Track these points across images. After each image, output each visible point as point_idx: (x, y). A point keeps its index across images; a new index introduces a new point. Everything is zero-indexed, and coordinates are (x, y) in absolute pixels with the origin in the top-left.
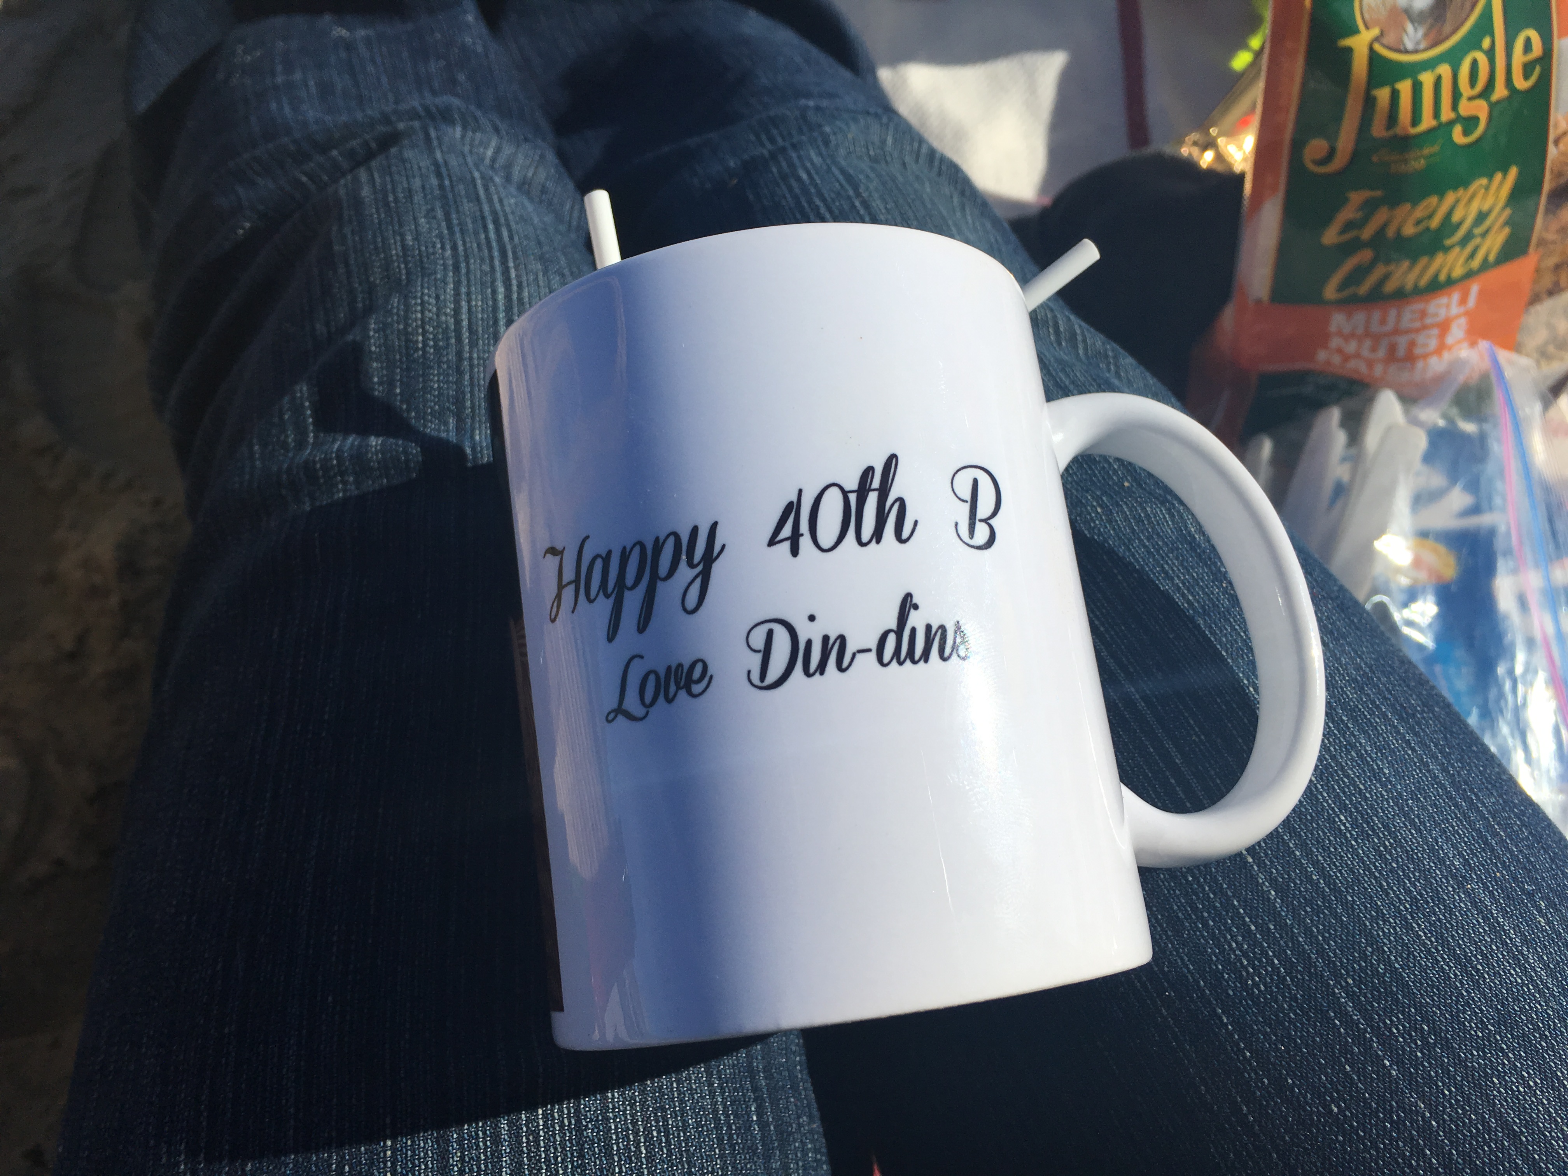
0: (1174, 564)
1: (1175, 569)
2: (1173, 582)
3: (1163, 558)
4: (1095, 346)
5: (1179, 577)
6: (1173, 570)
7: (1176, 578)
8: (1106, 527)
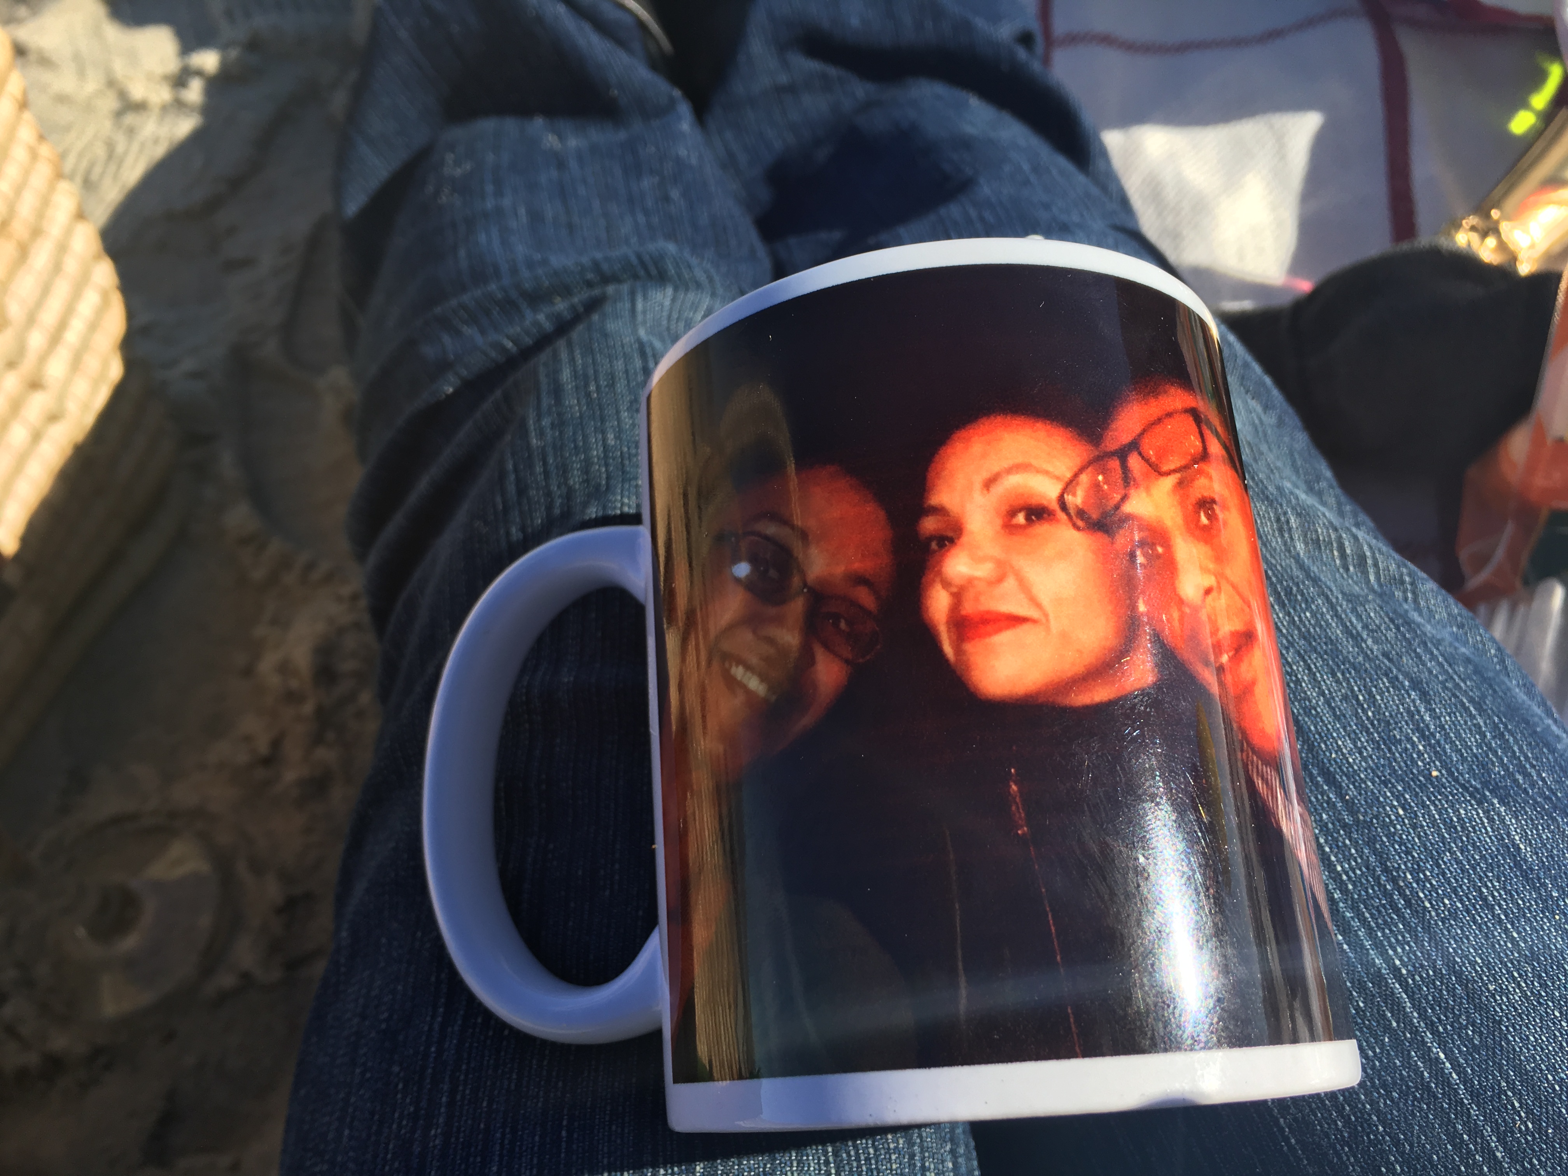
0: (1494, 886)
1: (1496, 894)
2: (1493, 913)
3: (1481, 879)
4: (1389, 571)
5: (1500, 906)
6: (1494, 897)
7: (1497, 908)
8: (1409, 833)
